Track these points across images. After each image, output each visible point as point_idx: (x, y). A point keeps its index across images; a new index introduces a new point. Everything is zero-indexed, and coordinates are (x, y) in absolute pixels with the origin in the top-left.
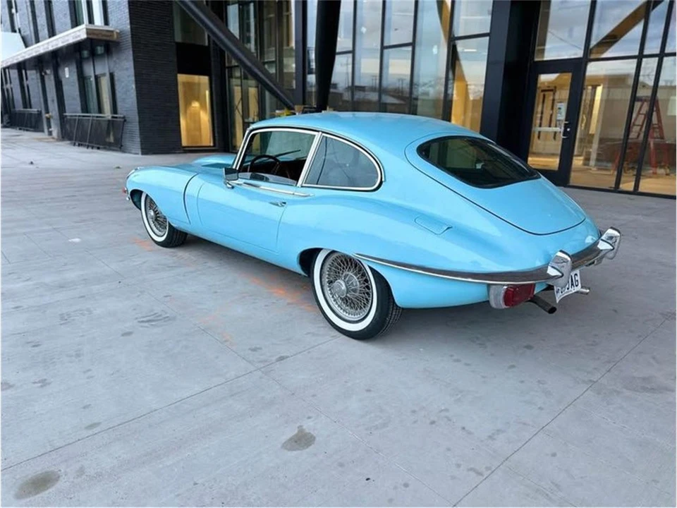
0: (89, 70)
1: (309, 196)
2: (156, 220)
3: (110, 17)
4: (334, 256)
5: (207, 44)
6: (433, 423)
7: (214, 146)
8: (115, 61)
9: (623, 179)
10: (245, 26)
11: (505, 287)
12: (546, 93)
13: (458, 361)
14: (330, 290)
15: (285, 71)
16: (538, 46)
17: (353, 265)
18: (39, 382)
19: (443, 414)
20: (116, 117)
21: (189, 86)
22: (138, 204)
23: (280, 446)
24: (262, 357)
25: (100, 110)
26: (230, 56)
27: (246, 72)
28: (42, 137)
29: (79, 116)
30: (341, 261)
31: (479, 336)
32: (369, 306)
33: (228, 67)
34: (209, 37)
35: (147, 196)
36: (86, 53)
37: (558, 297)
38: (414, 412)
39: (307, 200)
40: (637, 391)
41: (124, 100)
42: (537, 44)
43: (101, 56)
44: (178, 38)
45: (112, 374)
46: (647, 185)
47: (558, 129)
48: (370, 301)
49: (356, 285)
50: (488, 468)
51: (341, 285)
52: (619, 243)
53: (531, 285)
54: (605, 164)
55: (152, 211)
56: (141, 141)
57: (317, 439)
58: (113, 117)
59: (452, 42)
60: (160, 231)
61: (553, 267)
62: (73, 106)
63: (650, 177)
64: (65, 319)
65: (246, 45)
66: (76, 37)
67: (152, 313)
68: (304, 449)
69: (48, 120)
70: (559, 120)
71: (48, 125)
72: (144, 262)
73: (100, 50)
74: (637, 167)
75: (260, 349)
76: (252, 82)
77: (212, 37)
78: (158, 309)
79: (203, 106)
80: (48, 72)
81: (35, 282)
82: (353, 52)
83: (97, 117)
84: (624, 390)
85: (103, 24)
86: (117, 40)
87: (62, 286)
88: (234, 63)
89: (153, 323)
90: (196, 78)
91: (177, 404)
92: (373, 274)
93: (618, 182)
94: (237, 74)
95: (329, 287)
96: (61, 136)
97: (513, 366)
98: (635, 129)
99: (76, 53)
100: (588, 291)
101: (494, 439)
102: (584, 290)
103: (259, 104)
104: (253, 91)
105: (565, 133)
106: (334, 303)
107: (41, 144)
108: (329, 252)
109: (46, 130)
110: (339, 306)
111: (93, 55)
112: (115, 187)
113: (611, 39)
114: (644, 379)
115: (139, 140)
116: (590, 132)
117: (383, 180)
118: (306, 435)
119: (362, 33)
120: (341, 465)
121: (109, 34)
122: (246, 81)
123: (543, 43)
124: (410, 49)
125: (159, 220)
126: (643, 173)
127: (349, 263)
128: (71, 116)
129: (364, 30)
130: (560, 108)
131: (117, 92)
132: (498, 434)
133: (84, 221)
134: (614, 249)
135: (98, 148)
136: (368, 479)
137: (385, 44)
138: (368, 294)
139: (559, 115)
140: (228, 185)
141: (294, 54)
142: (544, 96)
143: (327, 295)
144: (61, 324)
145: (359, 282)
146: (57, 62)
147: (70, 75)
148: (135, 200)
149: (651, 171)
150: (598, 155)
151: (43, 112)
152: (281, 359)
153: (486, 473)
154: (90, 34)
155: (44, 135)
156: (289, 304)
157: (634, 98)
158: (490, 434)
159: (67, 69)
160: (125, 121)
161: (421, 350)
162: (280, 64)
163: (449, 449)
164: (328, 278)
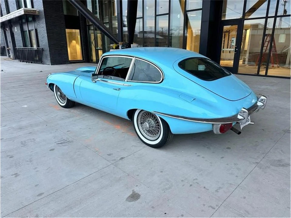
0: (25, 28)
1: (131, 86)
2: (61, 96)
3: (34, 4)
4: (143, 112)
5: (78, 15)
6: (191, 185)
7: (83, 60)
8: (37, 24)
9: (261, 70)
10: (95, 7)
11: (220, 125)
12: (225, 33)
13: (199, 156)
14: (141, 126)
15: (113, 26)
16: (223, 13)
17: (152, 116)
18: (14, 175)
19: (195, 181)
20: (39, 49)
21: (71, 33)
22: (52, 89)
23: (125, 200)
24: (114, 158)
25: (32, 46)
26: (88, 20)
27: (96, 27)
28: (6, 58)
29: (22, 48)
30: (146, 114)
31: (207, 144)
32: (159, 133)
33: (88, 25)
34: (79, 12)
35: (56, 86)
36: (24, 21)
37: (242, 127)
38: (182, 181)
39: (130, 87)
40: (276, 166)
41: (42, 41)
42: (222, 12)
43: (31, 21)
44: (65, 13)
45: (47, 169)
46: (271, 72)
47: (232, 49)
48: (160, 132)
49: (153, 125)
50: (217, 206)
51: (147, 125)
52: (266, 102)
53: (231, 123)
54: (252, 63)
55: (59, 92)
56: (51, 59)
57: (141, 196)
58: (37, 49)
59: (185, 13)
60: (63, 101)
61: (240, 115)
62: (19, 44)
63: (271, 68)
64: (24, 144)
65: (95, 15)
66: (19, 14)
67: (63, 139)
68: (136, 201)
69: (8, 50)
70: (233, 46)
71: (8, 53)
72: (57, 116)
73: (30, 19)
74: (266, 64)
75: (112, 154)
76: (99, 32)
77: (80, 12)
78: (65, 138)
79: (77, 42)
80: (7, 29)
81: (8, 127)
82: (143, 18)
83: (30, 49)
84: (271, 166)
85: (31, 8)
86: (38, 15)
87: (21, 128)
88: (90, 23)
89: (63, 144)
90: (74, 30)
91: (77, 182)
92: (161, 120)
93: (259, 71)
94: (92, 28)
95: (141, 125)
96: (14, 58)
97: (222, 158)
98: (265, 48)
99: (20, 21)
100: (253, 123)
101: (218, 192)
102: (252, 123)
103: (102, 41)
104: (99, 35)
105: (236, 51)
106: (144, 132)
107: (6, 61)
108: (140, 110)
109: (7, 55)
110: (146, 133)
111: (27, 22)
112: (41, 81)
113: (253, 10)
114: (279, 161)
115: (49, 58)
116: (245, 49)
117: (164, 78)
118: (136, 194)
119: (146, 9)
120: (153, 207)
121: (34, 12)
122: (96, 31)
123: (225, 12)
124: (168, 16)
125: (62, 96)
126: (269, 67)
127: (150, 115)
128: (19, 49)
129: (147, 8)
130: (233, 40)
131: (39, 38)
132: (220, 189)
133: (28, 97)
134: (264, 105)
135: (32, 63)
136: (165, 214)
137: (157, 14)
138: (159, 128)
139: (233, 43)
140: (94, 81)
141: (117, 19)
142: (225, 34)
143: (140, 129)
144: (22, 146)
145: (155, 123)
146: (11, 25)
147: (17, 30)
148: (51, 88)
149: (271, 66)
150: (249, 59)
151: (6, 47)
152: (122, 158)
153: (217, 208)
154: (26, 12)
155: (7, 57)
156: (123, 132)
157: (265, 35)
158: (216, 190)
159: (16, 28)
160: (43, 50)
161: (183, 151)
162: (110, 23)
163: (199, 198)
164: (140, 121)
